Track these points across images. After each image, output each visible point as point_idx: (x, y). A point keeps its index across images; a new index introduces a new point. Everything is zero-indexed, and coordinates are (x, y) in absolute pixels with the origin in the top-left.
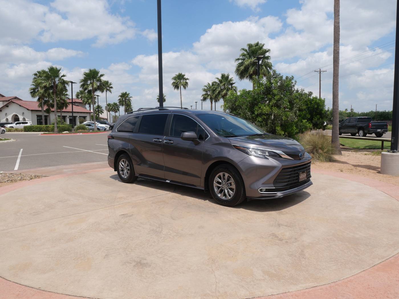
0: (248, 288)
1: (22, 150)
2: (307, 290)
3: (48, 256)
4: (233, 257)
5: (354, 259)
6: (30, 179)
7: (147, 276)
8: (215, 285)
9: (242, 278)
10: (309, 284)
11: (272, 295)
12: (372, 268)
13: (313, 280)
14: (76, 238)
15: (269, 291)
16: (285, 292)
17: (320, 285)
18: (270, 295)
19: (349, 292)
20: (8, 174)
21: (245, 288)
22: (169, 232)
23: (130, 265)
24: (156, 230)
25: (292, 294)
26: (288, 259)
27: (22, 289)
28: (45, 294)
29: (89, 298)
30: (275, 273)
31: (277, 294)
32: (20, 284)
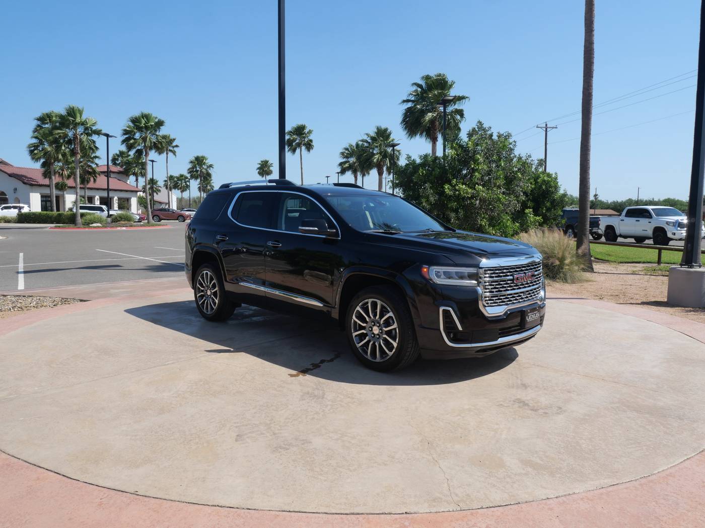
0: (503, 488)
1: (21, 255)
2: (602, 490)
3: (133, 438)
4: (461, 437)
5: (666, 441)
6: (54, 305)
7: (322, 471)
8: (446, 484)
9: (488, 472)
10: (604, 480)
11: (548, 499)
12: (699, 455)
13: (609, 474)
14: (173, 406)
15: (541, 493)
16: (568, 493)
17: (623, 483)
18: (545, 499)
19: (674, 493)
20: (9, 297)
21: (499, 487)
22: (338, 396)
23: (286, 453)
24: (314, 393)
25: (581, 497)
26: (557, 440)
27: (105, 494)
28: (149, 501)
29: (230, 507)
30: (542, 463)
31: (556, 496)
32: (97, 486)
